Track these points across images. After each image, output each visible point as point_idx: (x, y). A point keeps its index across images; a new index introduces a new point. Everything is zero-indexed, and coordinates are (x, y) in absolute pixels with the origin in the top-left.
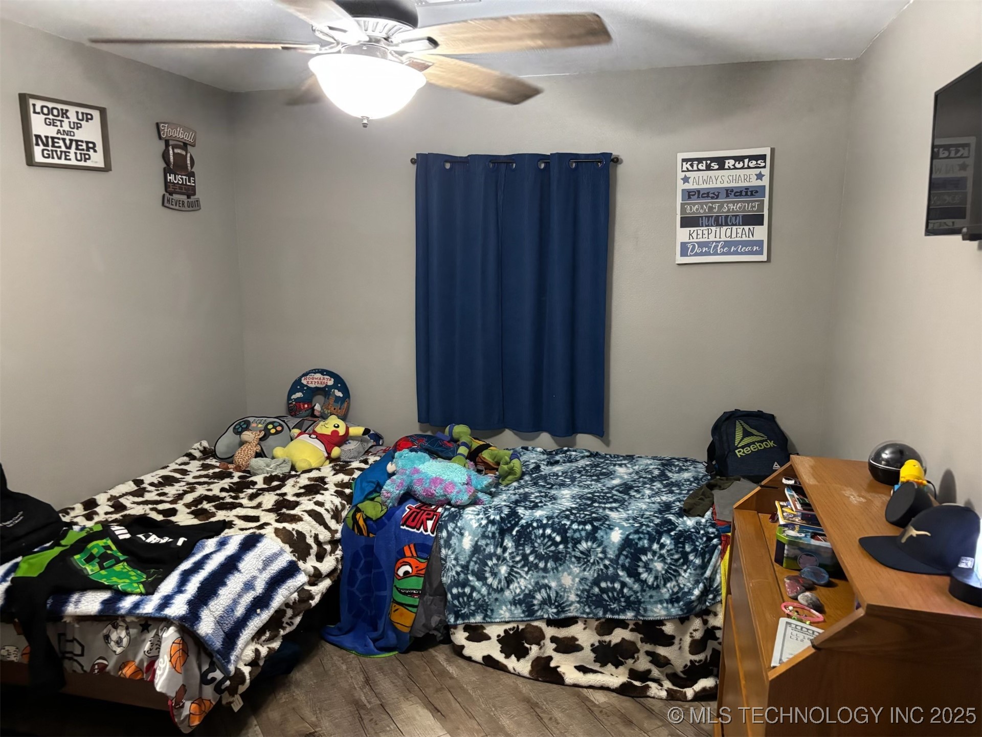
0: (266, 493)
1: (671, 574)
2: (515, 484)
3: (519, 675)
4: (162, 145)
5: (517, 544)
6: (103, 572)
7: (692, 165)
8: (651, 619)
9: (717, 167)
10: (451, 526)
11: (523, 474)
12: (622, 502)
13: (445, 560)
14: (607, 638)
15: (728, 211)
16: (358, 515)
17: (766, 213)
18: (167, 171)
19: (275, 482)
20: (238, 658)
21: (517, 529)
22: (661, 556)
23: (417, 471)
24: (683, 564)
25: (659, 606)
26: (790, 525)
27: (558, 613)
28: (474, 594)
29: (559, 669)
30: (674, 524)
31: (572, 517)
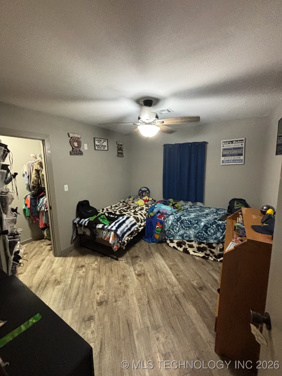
0: (133, 210)
1: (215, 233)
2: (182, 212)
3: (180, 251)
4: (117, 146)
5: (181, 224)
6: (103, 221)
7: (225, 143)
8: (210, 242)
9: (231, 143)
10: (167, 219)
11: (184, 210)
12: (205, 217)
13: (166, 226)
14: (200, 246)
15: (234, 153)
16: (149, 215)
17: (243, 153)
18: (118, 150)
19: (135, 208)
20: (124, 239)
21: (181, 220)
22: (213, 229)
23: (161, 207)
24: (218, 231)
25: (212, 240)
26: (239, 223)
27: (189, 239)
28: (171, 233)
29: (189, 251)
30: (217, 222)
31: (193, 219)
